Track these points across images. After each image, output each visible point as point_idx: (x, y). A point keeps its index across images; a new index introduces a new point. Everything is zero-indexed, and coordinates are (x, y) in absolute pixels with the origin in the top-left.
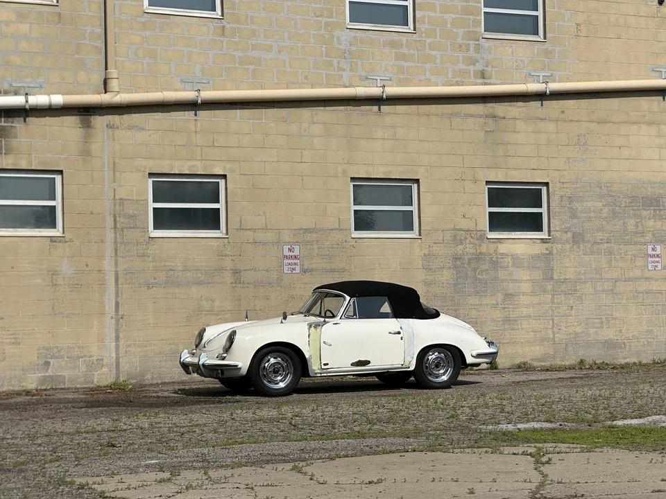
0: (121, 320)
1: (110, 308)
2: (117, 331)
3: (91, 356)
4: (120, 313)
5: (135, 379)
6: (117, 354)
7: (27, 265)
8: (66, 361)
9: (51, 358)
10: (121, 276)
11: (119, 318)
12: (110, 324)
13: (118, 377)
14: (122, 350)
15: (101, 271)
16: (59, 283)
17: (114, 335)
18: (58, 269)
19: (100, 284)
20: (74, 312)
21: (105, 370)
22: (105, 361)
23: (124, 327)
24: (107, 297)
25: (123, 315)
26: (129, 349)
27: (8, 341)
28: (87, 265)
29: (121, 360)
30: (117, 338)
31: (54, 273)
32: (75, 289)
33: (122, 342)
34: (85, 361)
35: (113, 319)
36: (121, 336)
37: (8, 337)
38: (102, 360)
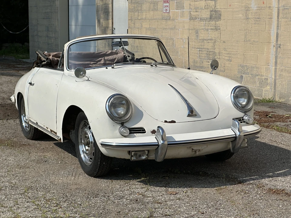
0: (279, 48)
1: (273, 38)
2: (276, 58)
3: (262, 76)
4: (279, 43)
5: (284, 99)
6: (275, 76)
7: (236, 4)
8: (250, 77)
9: (244, 74)
10: (281, 11)
11: (278, 47)
12: (273, 50)
13: (275, 95)
14: (278, 73)
15: (270, 7)
16: (249, 17)
17: (274, 61)
18: (249, 6)
19: (269, 18)
20: (255, 40)
21: (268, 87)
22: (269, 81)
23: (280, 54)
24: (272, 30)
25: (280, 45)
26: (282, 73)
27: (226, 58)
28: (264, 3)
29: (277, 81)
30: (276, 63)
31: (247, 9)
32: (257, 22)
33: (278, 67)
34: (259, 78)
35: (275, 48)
36: (278, 61)
37: (226, 55)
38: (267, 79)
